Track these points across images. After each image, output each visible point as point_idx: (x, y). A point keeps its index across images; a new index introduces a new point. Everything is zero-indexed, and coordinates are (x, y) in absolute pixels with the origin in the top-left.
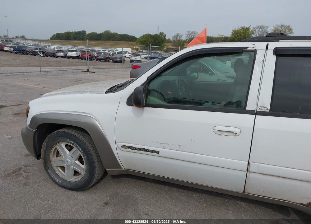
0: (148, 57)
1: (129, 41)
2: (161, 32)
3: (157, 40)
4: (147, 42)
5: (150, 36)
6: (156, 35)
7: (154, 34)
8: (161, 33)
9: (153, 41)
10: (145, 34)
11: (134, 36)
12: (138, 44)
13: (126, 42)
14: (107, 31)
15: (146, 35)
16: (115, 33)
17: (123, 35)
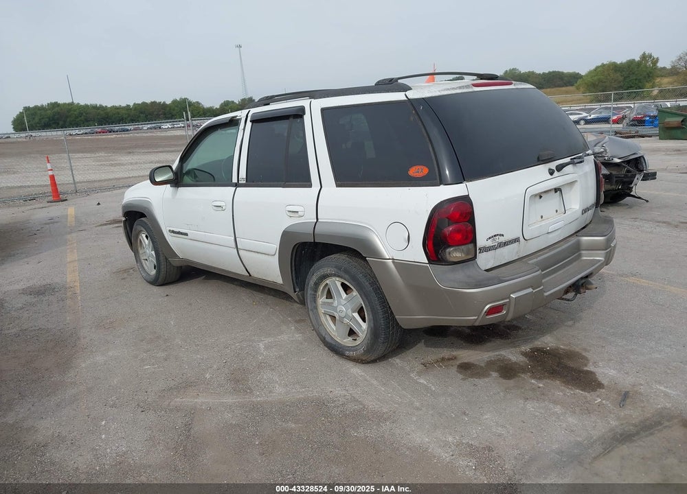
0: (581, 119)
1: (563, 86)
2: (644, 53)
3: (633, 73)
4: (605, 82)
5: (615, 68)
6: (631, 62)
7: (624, 61)
8: (644, 57)
9: (621, 79)
10: (600, 64)
11: (577, 72)
12: (582, 89)
13: (553, 90)
14: (510, 70)
15: (603, 65)
16: (529, 72)
17: (550, 73)
